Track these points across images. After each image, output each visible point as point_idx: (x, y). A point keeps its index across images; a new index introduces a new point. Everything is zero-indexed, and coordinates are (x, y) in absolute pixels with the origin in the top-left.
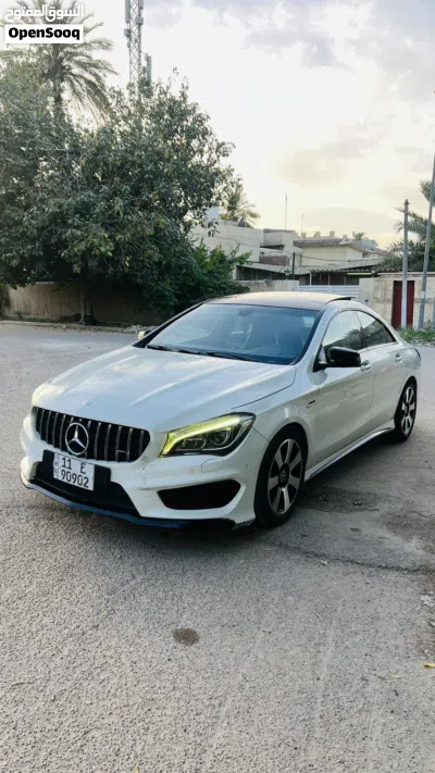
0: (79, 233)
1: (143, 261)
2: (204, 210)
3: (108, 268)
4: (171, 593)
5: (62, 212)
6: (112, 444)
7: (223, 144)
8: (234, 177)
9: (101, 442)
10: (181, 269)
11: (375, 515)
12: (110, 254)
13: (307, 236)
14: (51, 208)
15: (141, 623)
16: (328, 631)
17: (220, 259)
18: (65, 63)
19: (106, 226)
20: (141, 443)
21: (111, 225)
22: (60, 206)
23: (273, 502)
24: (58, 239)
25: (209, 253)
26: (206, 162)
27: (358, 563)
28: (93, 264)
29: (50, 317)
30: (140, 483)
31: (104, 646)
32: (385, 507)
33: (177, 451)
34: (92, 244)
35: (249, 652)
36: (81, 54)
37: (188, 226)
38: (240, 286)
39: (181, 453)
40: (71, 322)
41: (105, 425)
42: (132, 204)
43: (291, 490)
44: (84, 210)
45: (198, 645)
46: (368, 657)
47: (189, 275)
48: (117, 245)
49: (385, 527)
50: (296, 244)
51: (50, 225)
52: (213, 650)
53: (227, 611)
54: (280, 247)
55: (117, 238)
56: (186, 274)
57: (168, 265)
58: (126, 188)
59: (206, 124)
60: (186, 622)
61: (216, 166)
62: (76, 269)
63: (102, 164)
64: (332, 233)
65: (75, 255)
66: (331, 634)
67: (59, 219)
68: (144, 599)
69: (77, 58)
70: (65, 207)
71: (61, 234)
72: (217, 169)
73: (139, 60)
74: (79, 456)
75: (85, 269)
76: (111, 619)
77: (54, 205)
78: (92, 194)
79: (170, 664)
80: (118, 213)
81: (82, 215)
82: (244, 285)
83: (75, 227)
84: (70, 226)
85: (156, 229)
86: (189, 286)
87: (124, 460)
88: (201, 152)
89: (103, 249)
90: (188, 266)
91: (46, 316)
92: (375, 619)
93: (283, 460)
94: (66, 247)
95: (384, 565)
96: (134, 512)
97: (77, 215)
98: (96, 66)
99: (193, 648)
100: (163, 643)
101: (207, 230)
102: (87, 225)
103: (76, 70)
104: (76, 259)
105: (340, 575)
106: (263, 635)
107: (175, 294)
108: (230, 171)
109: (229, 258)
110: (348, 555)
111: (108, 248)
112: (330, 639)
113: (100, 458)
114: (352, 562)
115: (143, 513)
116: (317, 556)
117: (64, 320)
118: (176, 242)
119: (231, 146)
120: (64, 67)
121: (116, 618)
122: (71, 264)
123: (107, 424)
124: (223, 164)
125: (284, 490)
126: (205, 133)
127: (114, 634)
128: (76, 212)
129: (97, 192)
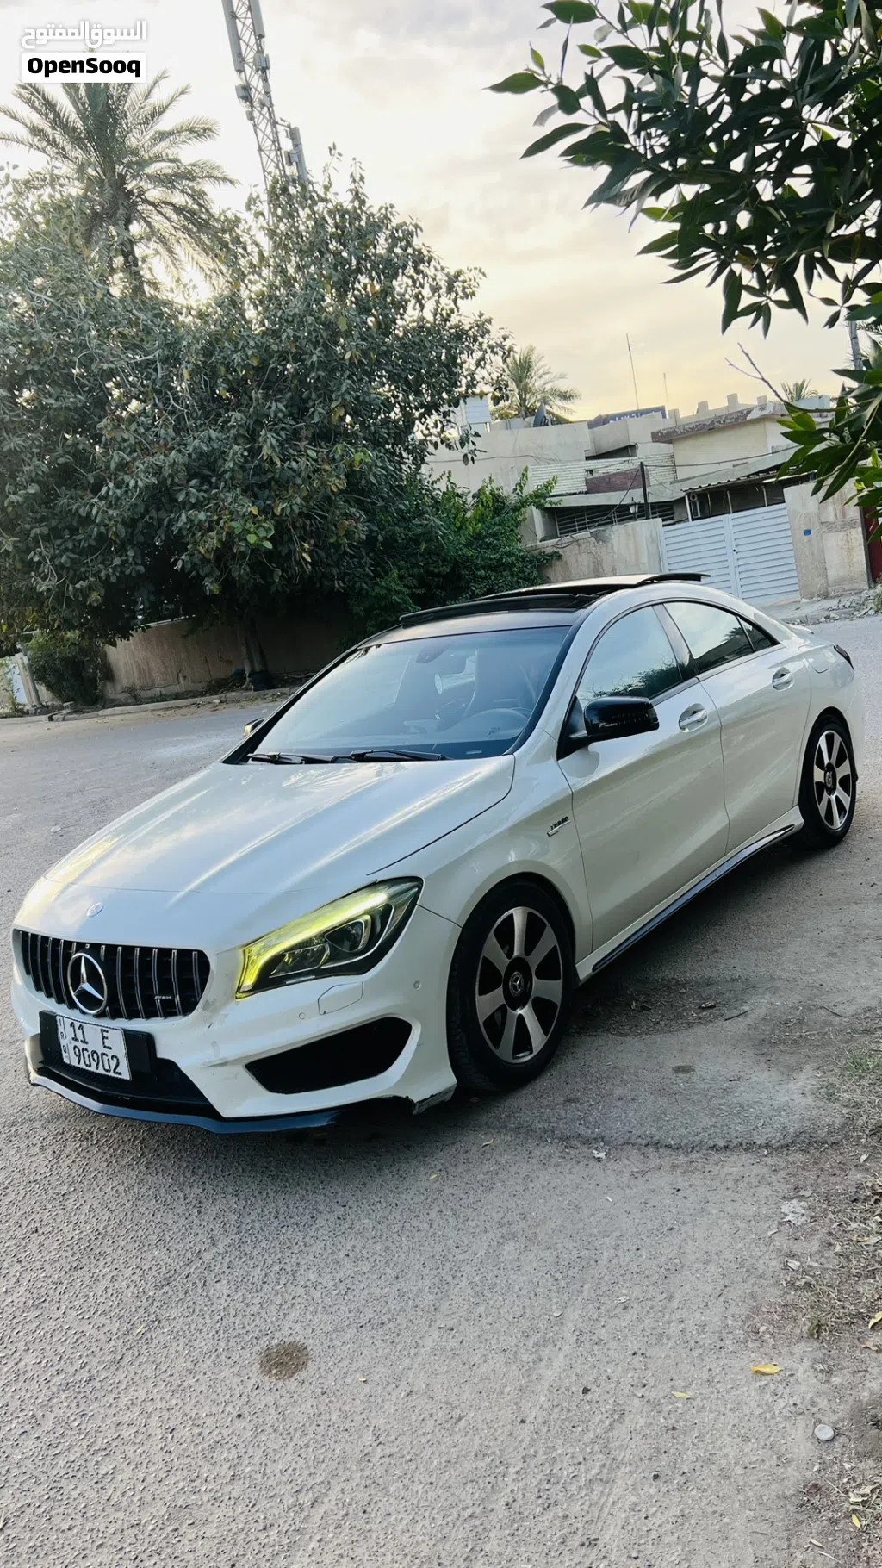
0: (202, 516)
1: (337, 546)
2: (446, 414)
3: (272, 572)
4: (277, 1268)
5: (162, 482)
6: (146, 985)
7: (459, 273)
8: (495, 336)
9: (128, 984)
10: (418, 543)
11: (739, 1026)
12: (269, 545)
13: (682, 415)
14: (140, 479)
15: (203, 1343)
16: (569, 1310)
17: (494, 505)
18: (131, 185)
19: (250, 491)
20: (196, 976)
21: (263, 486)
22: (158, 470)
23: (497, 1043)
24: (167, 536)
25: (470, 500)
26: (430, 318)
27: (669, 1146)
28: (240, 571)
29: (192, 687)
30: (210, 1055)
31: (123, 1402)
32: (760, 1006)
33: (270, 978)
34: (230, 534)
35: (399, 1379)
36: (157, 158)
37: (419, 454)
38: (542, 554)
39: (279, 982)
40: (230, 689)
41: (129, 950)
42: (295, 435)
43: (543, 1010)
44: (205, 469)
45: (302, 1375)
46: (638, 1358)
47: (436, 552)
48: (280, 525)
49: (750, 1053)
50: (657, 437)
51: (147, 511)
52: (330, 1382)
53: (378, 1292)
54: (627, 450)
55: (278, 511)
56: (429, 552)
57: (390, 542)
58: (278, 407)
59: (417, 242)
60: (291, 1330)
61: (454, 320)
62: (211, 587)
63: (223, 369)
64: (732, 399)
65: (204, 560)
66: (573, 1315)
67: (161, 495)
68: (223, 1288)
69: (150, 170)
70: (167, 471)
71: (170, 524)
72: (457, 326)
73: (276, 141)
74: (97, 1016)
75: (228, 584)
76: (149, 1341)
77: (146, 471)
78: (214, 435)
79: (239, 1424)
80: (271, 462)
81: (205, 479)
82: (549, 551)
83: (193, 507)
84: (185, 505)
85: (351, 475)
86: (438, 575)
87: (175, 1014)
88: (419, 299)
89: (252, 539)
90: (429, 536)
91: (183, 686)
92: (673, 1269)
93: (510, 954)
94: (183, 548)
95: (721, 1143)
96: (209, 1111)
97: (193, 482)
98: (189, 176)
99: (292, 1384)
100: (237, 1380)
101: (458, 454)
102: (216, 497)
103: (154, 193)
104: (207, 569)
105: (625, 1178)
106: (436, 1334)
107: (412, 596)
108: (482, 327)
109: (513, 500)
110: (651, 1130)
111: (262, 533)
112: (570, 1326)
113: (132, 1015)
114: (657, 1145)
115: (227, 1112)
116: (586, 1141)
117: (218, 687)
118: (400, 492)
119: (475, 273)
120: (131, 192)
121: (160, 1337)
122: (200, 578)
123: (132, 948)
124: (467, 314)
125: (525, 1012)
126: (420, 259)
127: (149, 1373)
128: (191, 476)
129: (224, 428)
